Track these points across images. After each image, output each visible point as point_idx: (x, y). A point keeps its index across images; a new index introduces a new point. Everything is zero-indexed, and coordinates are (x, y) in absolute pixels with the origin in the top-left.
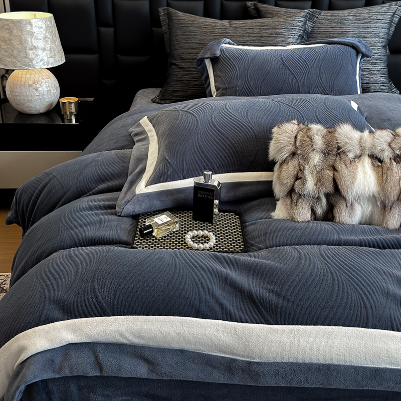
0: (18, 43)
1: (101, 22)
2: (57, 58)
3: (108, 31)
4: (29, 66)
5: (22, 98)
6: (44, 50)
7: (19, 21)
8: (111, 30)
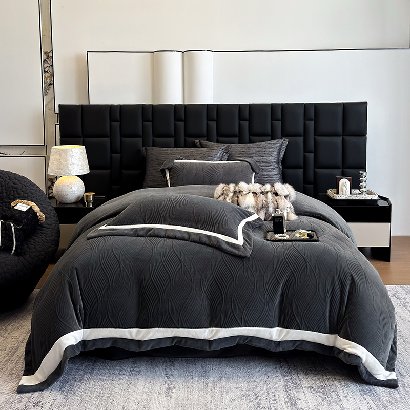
0: (64, 161)
1: (113, 151)
2: (85, 170)
3: (117, 156)
4: (69, 174)
5: (63, 193)
6: (78, 165)
7: (66, 150)
8: (119, 155)
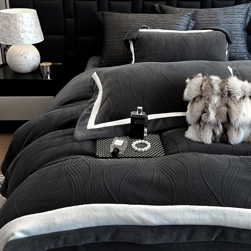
0: (14, 28)
2: (39, 38)
3: (71, 21)
4: (21, 42)
5: (16, 63)
6: (30, 32)
